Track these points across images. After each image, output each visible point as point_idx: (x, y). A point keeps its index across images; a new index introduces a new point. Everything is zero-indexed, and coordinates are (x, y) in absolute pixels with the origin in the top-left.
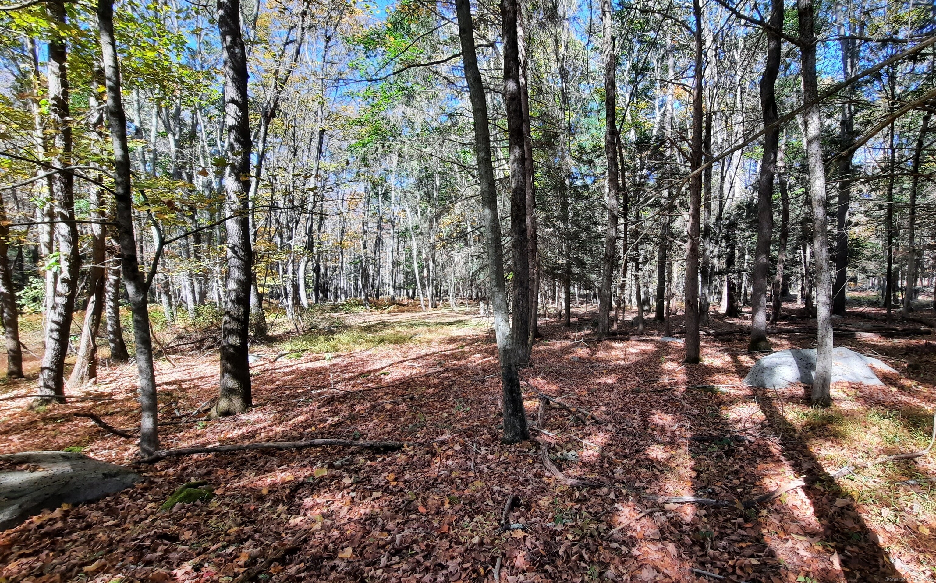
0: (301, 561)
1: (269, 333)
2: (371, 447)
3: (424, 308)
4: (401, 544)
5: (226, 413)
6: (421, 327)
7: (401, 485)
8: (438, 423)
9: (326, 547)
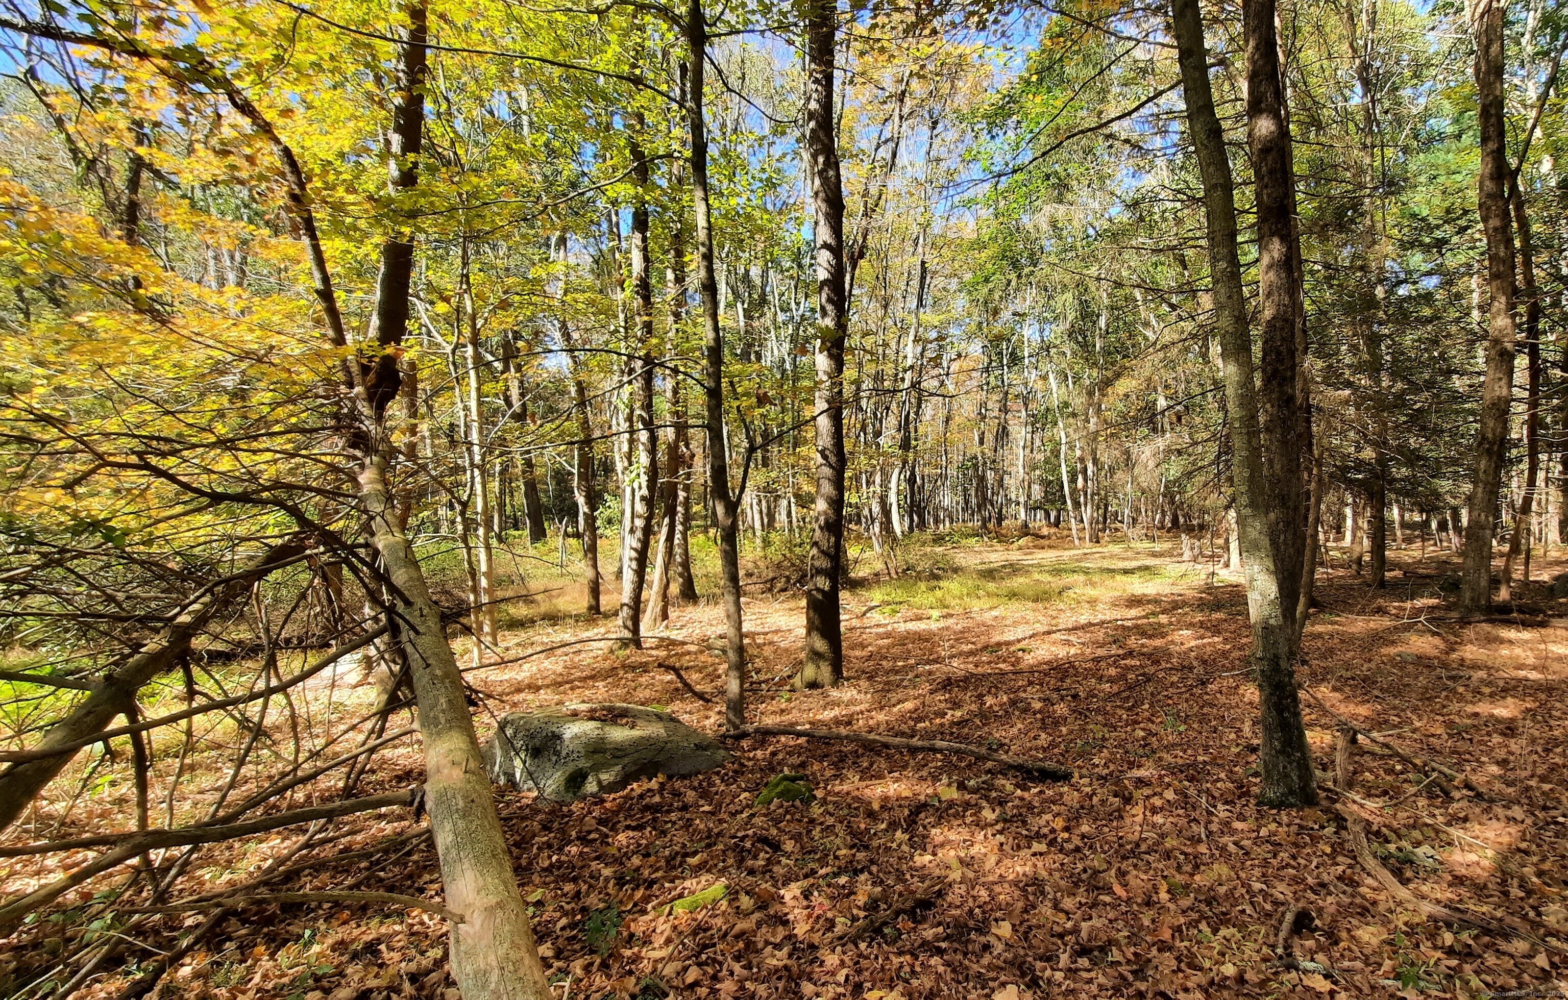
0: (939, 924)
1: (852, 575)
2: (1019, 768)
3: (1077, 542)
4: (1089, 940)
5: (813, 685)
6: (1076, 576)
7: (1077, 841)
8: (1129, 746)
9: (971, 911)
